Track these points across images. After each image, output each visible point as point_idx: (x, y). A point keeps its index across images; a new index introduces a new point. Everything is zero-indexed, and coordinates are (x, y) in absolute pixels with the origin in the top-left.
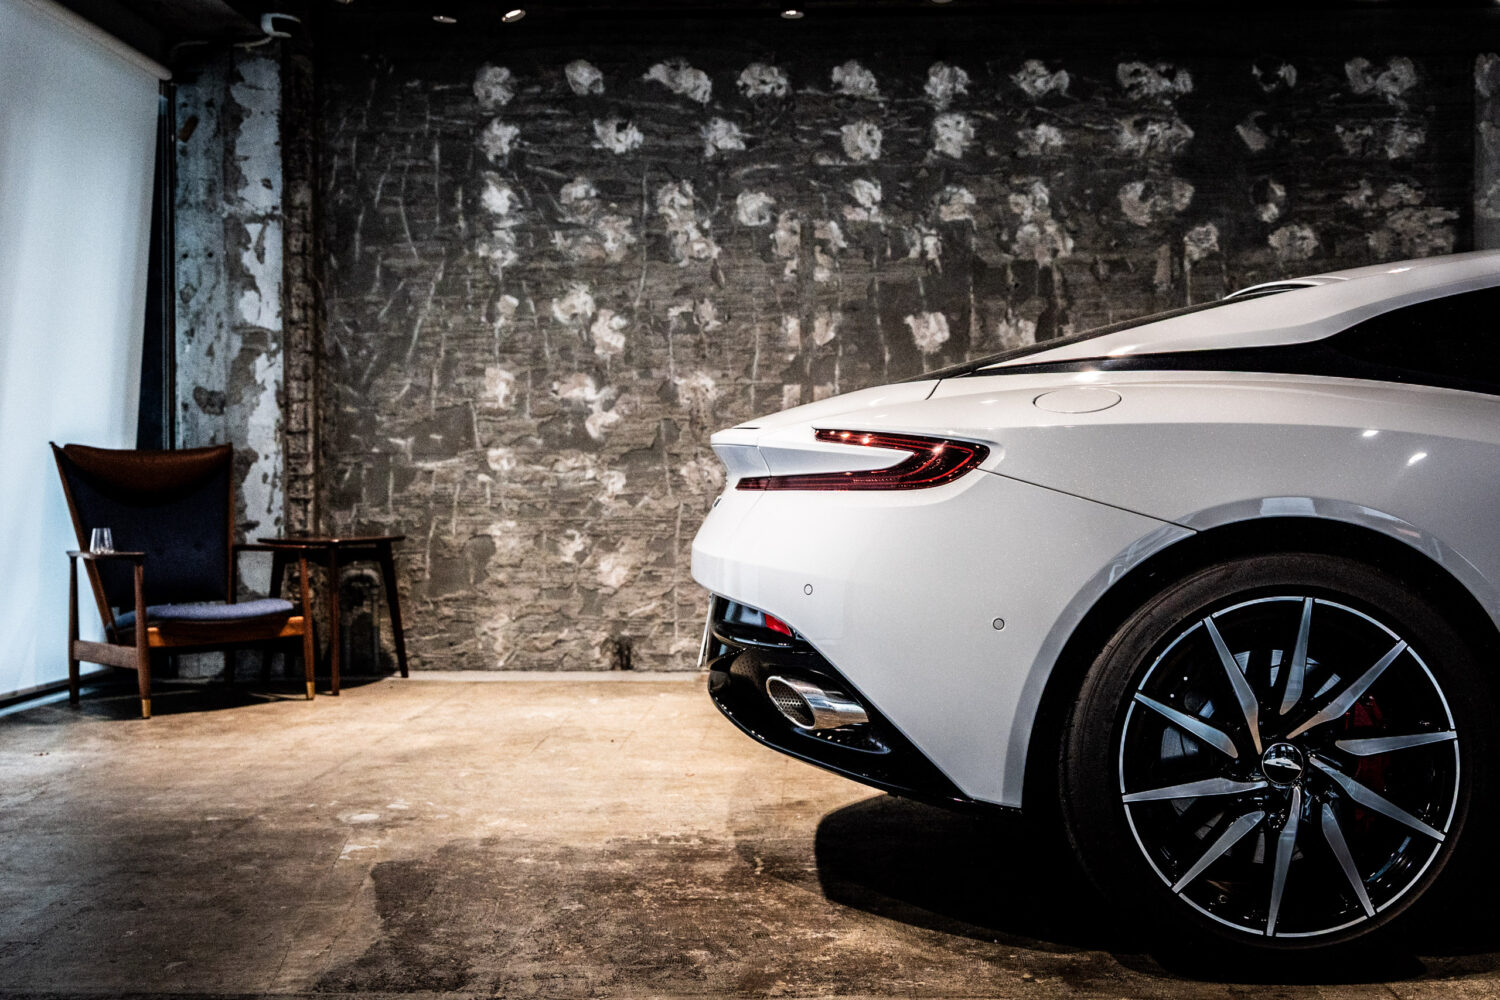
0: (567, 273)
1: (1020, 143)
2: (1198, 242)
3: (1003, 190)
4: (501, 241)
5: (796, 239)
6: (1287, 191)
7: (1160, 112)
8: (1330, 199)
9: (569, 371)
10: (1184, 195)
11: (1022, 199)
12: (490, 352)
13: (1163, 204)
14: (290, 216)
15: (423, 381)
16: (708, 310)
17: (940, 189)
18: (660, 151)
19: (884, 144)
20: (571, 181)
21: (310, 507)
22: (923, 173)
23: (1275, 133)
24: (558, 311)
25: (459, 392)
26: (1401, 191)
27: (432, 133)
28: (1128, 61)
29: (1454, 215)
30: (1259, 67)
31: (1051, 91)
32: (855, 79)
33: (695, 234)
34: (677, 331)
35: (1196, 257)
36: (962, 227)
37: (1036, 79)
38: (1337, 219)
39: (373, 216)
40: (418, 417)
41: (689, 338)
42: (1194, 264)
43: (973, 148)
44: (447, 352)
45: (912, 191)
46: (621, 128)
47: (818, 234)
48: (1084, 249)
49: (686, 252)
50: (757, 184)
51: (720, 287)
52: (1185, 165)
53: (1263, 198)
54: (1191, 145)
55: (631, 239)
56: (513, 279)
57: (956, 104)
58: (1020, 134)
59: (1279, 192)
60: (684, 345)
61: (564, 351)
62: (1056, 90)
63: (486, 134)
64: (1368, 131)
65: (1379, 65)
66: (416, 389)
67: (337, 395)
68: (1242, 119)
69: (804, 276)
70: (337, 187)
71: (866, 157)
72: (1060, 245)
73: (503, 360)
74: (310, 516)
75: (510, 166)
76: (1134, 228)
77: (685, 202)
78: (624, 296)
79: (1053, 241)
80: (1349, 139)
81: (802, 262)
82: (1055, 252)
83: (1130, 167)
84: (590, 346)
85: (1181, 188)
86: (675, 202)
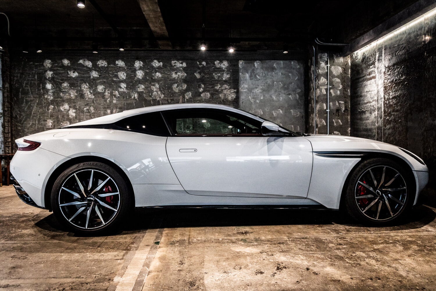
0: (63, 101)
1: (153, 76)
2: (187, 96)
3: (150, 85)
4: (50, 95)
5: (109, 95)
6: (204, 86)
7: (180, 70)
8: (212, 87)
9: (64, 120)
10: (185, 86)
11: (153, 87)
12: (48, 117)
13: (181, 88)
14: (4, 89)
15: (34, 122)
16: (92, 108)
17: (138, 85)
18: (82, 77)
19: (126, 76)
20: (64, 83)
21: (10, 148)
22: (134, 82)
23: (202, 75)
24: (62, 109)
25: (42, 125)
26: (225, 86)
27: (35, 73)
28: (174, 60)
29: (236, 91)
30: (199, 62)
31: (159, 66)
32: (120, 63)
33: (89, 93)
34: (85, 113)
35: (187, 98)
36: (142, 92)
37: (156, 64)
38: (214, 91)
39: (23, 89)
40: (34, 130)
41: (88, 114)
42: (187, 100)
43: (144, 77)
44: (39, 117)
45: (132, 85)
46: (74, 72)
47: (114, 94)
48: (166, 97)
49: (87, 97)
50: (101, 84)
51: (94, 104)
52: (185, 81)
53: (200, 87)
54: (186, 77)
55: (76, 94)
56: (52, 103)
57: (140, 68)
58: (153, 74)
59: (203, 86)
60: (87, 115)
61: (63, 116)
62: (160, 66)
63: (46, 73)
64: (219, 75)
65: (221, 62)
66: (33, 124)
67: (16, 125)
68: (195, 72)
69: (111, 102)
70: (16, 84)
71: (123, 79)
72: (161, 96)
73: (51, 118)
74: (10, 150)
75: (51, 79)
76: (175, 93)
77: (87, 87)
78: (75, 106)
79: (160, 95)
80: (216, 76)
81: (111, 99)
82: (160, 97)
83: (174, 81)
84: (68, 115)
85: (184, 85)
86: (85, 87)
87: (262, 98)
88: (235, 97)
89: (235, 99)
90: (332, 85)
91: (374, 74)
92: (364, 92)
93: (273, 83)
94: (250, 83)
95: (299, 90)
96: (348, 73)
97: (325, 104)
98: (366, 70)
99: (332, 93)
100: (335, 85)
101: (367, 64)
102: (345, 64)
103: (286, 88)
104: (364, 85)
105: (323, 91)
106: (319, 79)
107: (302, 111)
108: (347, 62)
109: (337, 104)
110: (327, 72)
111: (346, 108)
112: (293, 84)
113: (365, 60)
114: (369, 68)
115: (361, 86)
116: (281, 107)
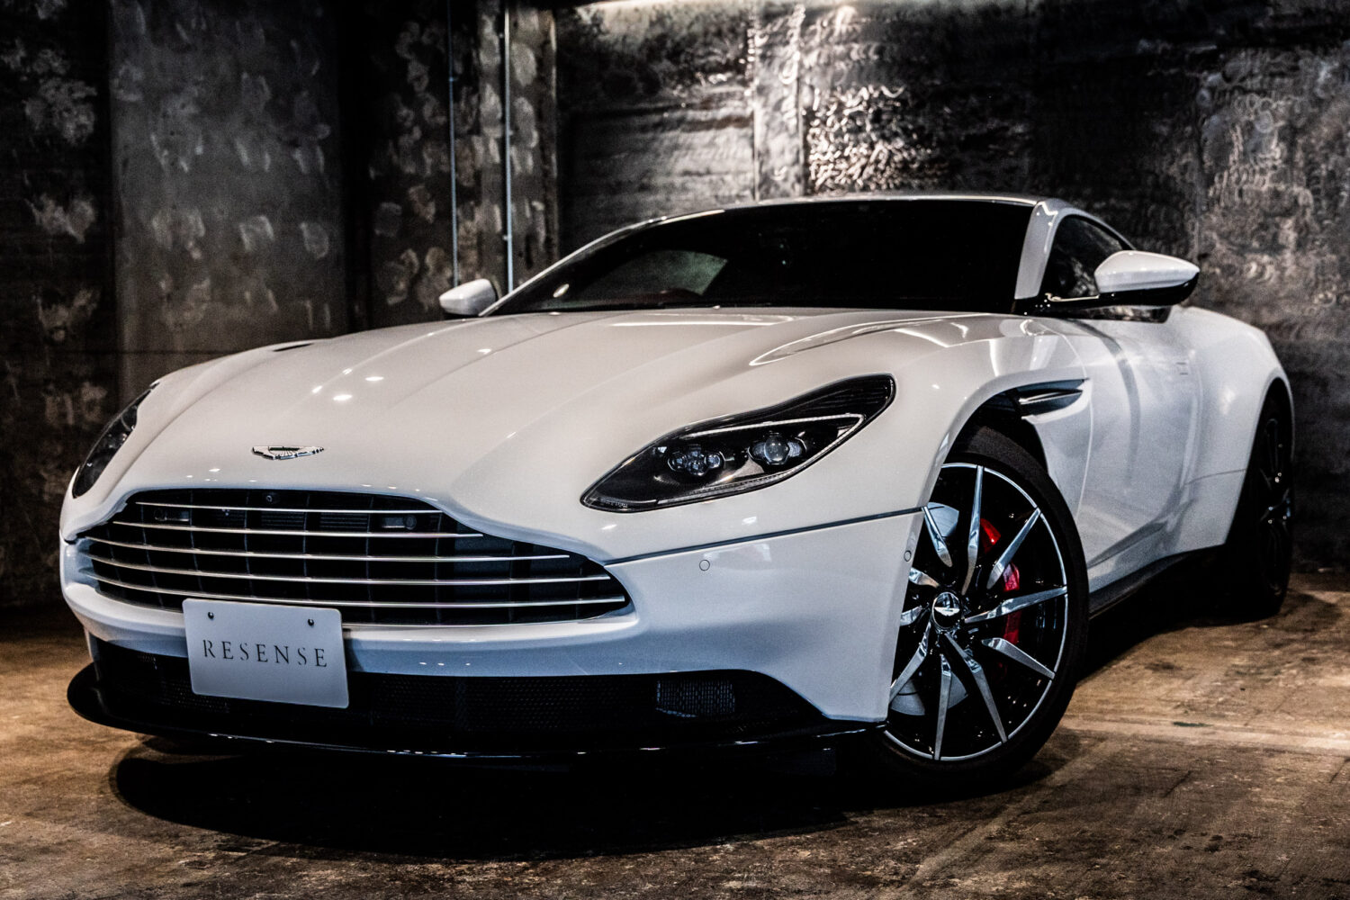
87: (199, 150)
88: (91, 129)
89: (91, 138)
90: (515, 128)
91: (735, 108)
92: (669, 174)
93: (238, 78)
94: (154, 62)
95: (324, 130)
96: (551, 81)
97: (500, 207)
98: (680, 87)
99: (516, 162)
100: (521, 126)
101: (691, 63)
102: (542, 40)
103: (280, 109)
104: (666, 143)
105: (494, 147)
106: (481, 92)
107: (337, 232)
108: (546, 34)
109: (528, 214)
110: (502, 67)
111: (548, 231)
112: (305, 94)
113: (669, 44)
114: (703, 82)
115: (641, 145)
116: (267, 206)
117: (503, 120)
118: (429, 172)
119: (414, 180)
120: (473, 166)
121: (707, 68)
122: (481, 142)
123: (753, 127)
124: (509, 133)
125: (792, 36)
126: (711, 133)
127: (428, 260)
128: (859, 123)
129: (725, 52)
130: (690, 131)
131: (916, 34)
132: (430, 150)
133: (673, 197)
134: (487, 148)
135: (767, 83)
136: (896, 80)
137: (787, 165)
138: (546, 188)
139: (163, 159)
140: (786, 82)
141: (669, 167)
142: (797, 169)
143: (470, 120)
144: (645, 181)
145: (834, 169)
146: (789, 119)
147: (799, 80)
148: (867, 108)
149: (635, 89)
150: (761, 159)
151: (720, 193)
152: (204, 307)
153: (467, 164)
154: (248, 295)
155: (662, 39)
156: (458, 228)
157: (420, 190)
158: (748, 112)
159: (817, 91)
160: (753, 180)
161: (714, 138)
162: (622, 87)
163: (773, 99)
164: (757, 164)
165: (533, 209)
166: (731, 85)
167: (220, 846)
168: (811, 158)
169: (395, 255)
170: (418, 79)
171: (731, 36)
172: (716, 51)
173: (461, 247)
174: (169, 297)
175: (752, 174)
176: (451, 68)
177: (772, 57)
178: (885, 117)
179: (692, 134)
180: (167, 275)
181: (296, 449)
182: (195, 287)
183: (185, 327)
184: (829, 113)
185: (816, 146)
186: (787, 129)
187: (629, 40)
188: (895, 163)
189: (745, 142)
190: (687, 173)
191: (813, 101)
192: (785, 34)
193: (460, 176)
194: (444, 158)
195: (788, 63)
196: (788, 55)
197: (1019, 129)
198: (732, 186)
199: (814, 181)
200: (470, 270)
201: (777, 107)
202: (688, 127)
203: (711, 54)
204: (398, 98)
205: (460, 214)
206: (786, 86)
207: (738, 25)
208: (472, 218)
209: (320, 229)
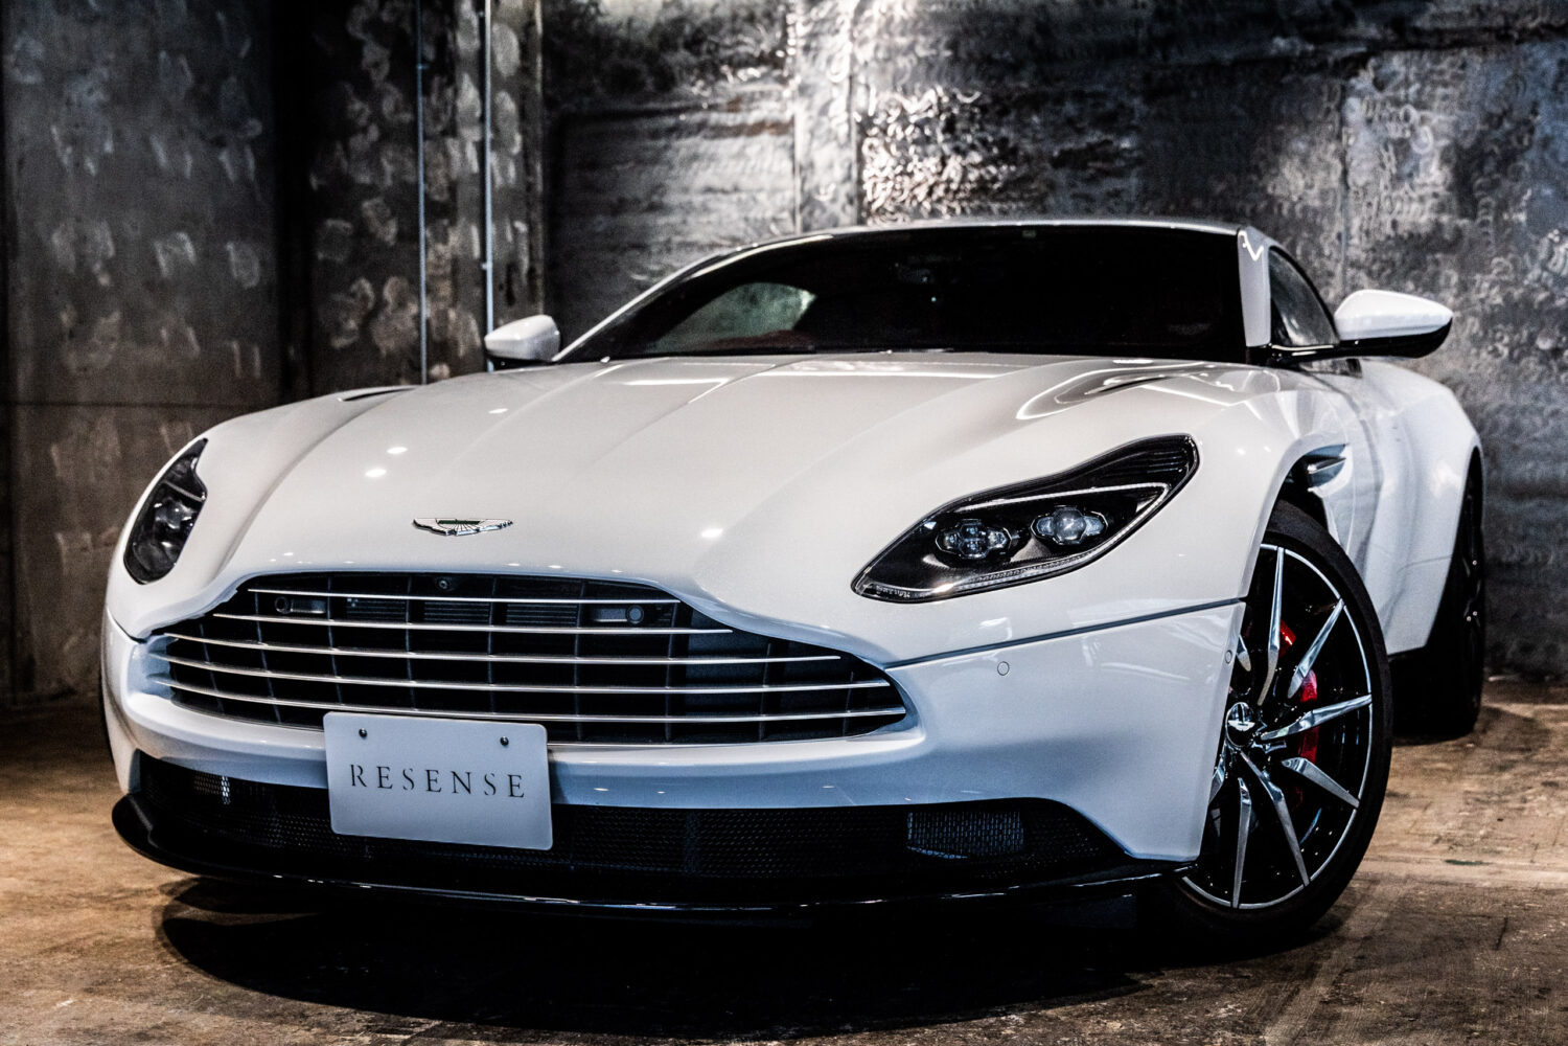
87: (109, 148)
90: (496, 130)
91: (771, 111)
92: (686, 190)
93: (154, 56)
94: (56, 33)
95: (255, 127)
96: (535, 71)
97: (478, 227)
98: (700, 83)
99: (497, 172)
100: (503, 126)
101: (716, 54)
102: (525, 21)
103: (205, 100)
104: (683, 152)
105: (471, 153)
106: (458, 83)
107: (270, 256)
108: (531, 14)
109: (509, 237)
110: (481, 52)
111: (532, 259)
112: (233, 79)
113: (687, 30)
114: (730, 78)
115: (649, 154)
116: (187, 221)
117: (482, 119)
118: (389, 182)
119: (370, 191)
120: (447, 176)
121: (736, 60)
122: (456, 146)
123: (793, 135)
124: (489, 135)
125: (842, 23)
126: (741, 141)
127: (388, 293)
128: (927, 132)
129: (759, 41)
130: (714, 137)
131: (999, 24)
132: (390, 154)
133: (691, 219)
134: (463, 154)
135: (811, 81)
136: (975, 82)
137: (836, 183)
138: (528, 205)
139: (66, 156)
140: (836, 79)
141: (686, 183)
142: (849, 187)
143: (444, 118)
144: (655, 198)
145: (894, 189)
146: (839, 125)
147: (851, 78)
148: (938, 116)
149: (643, 84)
150: (803, 174)
151: (752, 215)
152: (113, 346)
153: (440, 172)
154: (164, 333)
155: (679, 22)
156: (426, 253)
157: (377, 205)
158: (787, 117)
159: (873, 91)
160: (793, 200)
161: (744, 147)
162: (626, 82)
163: (819, 100)
164: (798, 182)
165: (515, 231)
166: (766, 83)
167: (368, 1027)
168: (866, 174)
169: (345, 287)
170: (376, 65)
171: (766, 21)
172: (747, 40)
173: (431, 278)
174: (72, 335)
175: (791, 192)
176: (419, 55)
177: (817, 49)
178: (959, 126)
179: (716, 142)
180: (69, 307)
181: (477, 523)
182: (103, 321)
183: (90, 373)
184: (890, 120)
185: (872, 159)
186: (836, 138)
187: (635, 24)
188: (970, 182)
189: (783, 154)
190: (709, 190)
191: (868, 104)
192: (834, 20)
193: (430, 185)
194: (409, 164)
195: (838, 56)
196: (839, 46)
197: (1126, 144)
198: (766, 207)
199: (870, 203)
200: (442, 306)
201: (824, 111)
202: (712, 133)
203: (739, 43)
204: (348, 87)
205: (429, 235)
206: (835, 84)
207: (775, 9)
208: (445, 241)
209: (249, 251)
